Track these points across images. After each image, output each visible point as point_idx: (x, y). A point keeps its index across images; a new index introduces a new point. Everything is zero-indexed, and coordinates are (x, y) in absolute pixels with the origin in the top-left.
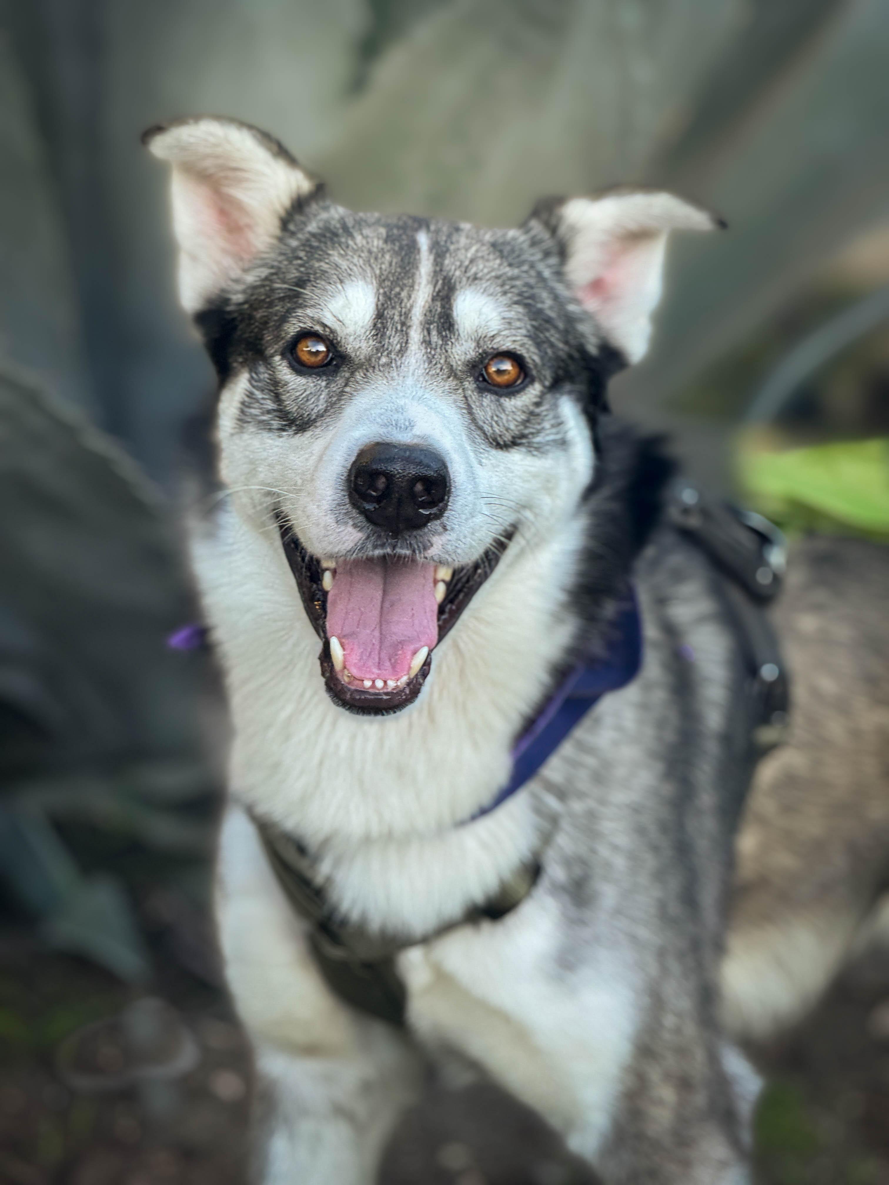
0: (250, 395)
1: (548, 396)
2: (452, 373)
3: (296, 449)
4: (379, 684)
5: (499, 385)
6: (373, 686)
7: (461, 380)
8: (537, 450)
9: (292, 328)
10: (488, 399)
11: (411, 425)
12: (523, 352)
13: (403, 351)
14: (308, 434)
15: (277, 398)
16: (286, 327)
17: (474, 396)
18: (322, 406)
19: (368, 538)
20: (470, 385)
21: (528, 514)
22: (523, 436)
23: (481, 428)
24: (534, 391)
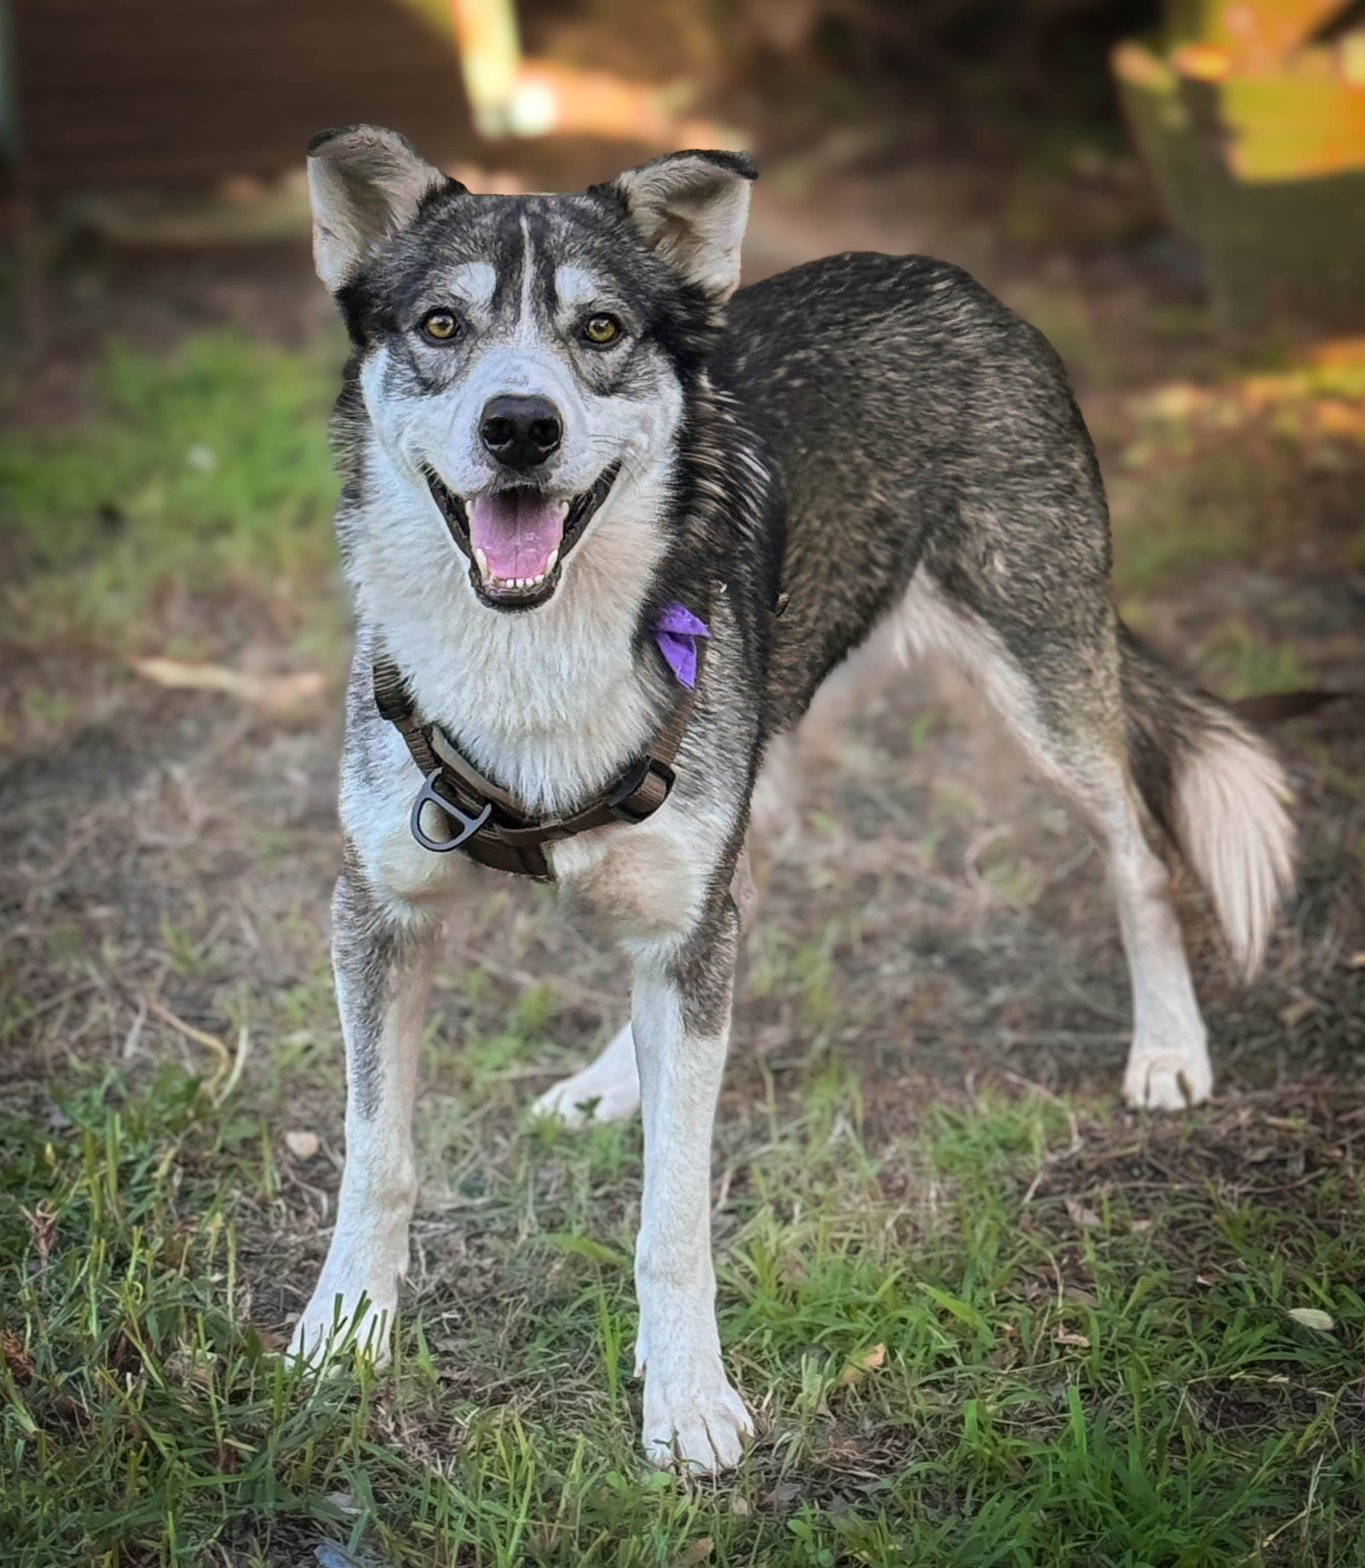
0: (391, 367)
1: (641, 349)
2: (558, 336)
3: (435, 409)
4: (520, 583)
5: (599, 342)
6: (515, 587)
7: (565, 341)
8: (632, 395)
9: (423, 306)
10: (590, 354)
11: (525, 381)
12: (617, 312)
13: (516, 321)
14: (443, 396)
15: (415, 368)
16: (418, 304)
17: (577, 353)
18: (453, 371)
19: (499, 474)
20: (573, 343)
21: (630, 450)
22: (619, 384)
23: (583, 379)
24: (627, 344)
